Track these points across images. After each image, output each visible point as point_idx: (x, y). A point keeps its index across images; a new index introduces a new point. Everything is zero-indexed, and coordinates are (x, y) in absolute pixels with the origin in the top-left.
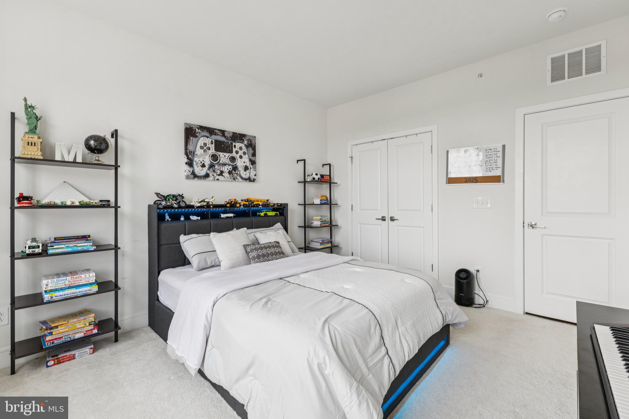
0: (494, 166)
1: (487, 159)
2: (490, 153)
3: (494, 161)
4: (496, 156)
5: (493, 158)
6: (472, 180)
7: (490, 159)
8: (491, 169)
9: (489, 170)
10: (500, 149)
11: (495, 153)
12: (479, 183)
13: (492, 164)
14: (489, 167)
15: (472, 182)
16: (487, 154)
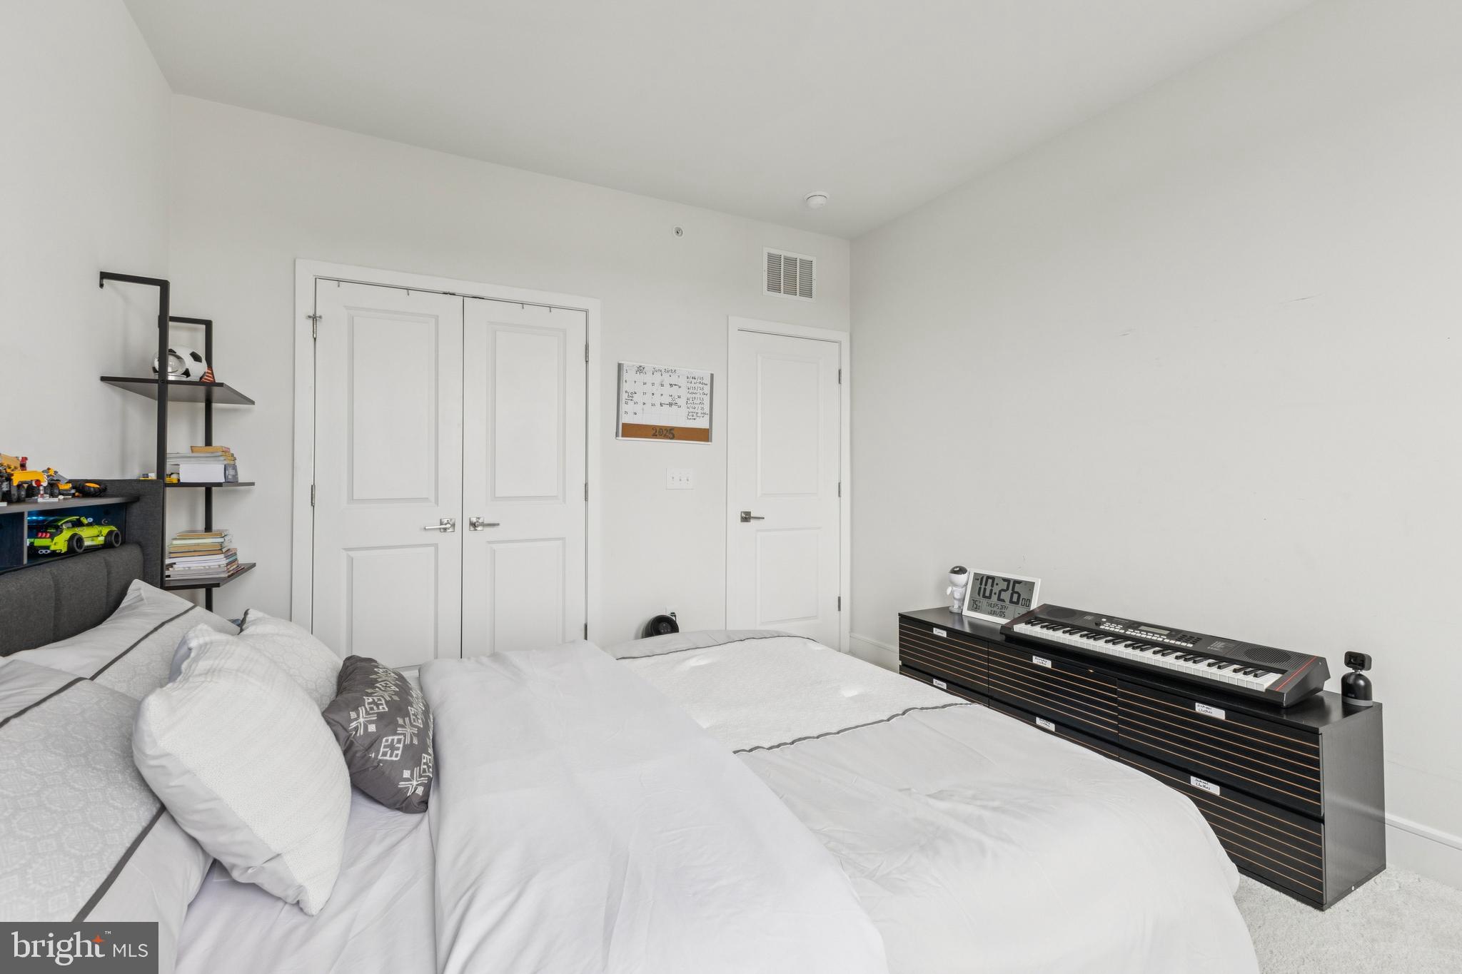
0: (700, 411)
1: (689, 396)
2: (693, 385)
3: (699, 401)
4: (701, 392)
5: (698, 396)
6: (665, 432)
7: (694, 396)
8: (695, 415)
9: (691, 417)
10: (708, 381)
11: (701, 386)
12: (676, 439)
13: (696, 406)
14: (691, 410)
15: (666, 437)
16: (689, 385)
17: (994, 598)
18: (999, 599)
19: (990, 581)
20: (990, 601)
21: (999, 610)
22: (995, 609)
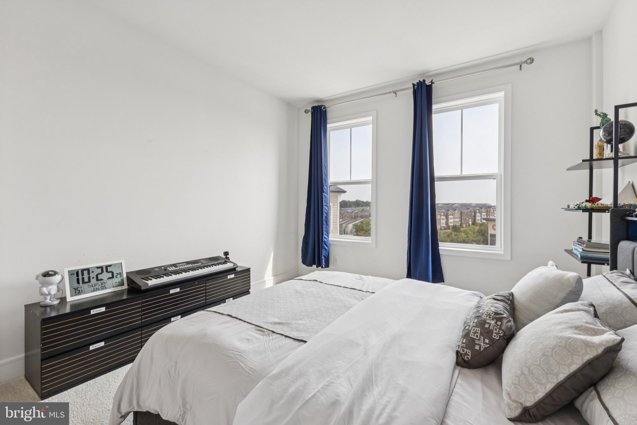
17: (93, 281)
18: (97, 280)
19: (86, 273)
20: (90, 284)
21: (100, 287)
22: (97, 287)
